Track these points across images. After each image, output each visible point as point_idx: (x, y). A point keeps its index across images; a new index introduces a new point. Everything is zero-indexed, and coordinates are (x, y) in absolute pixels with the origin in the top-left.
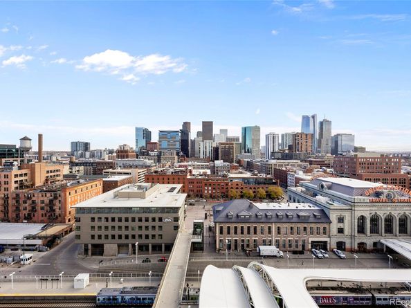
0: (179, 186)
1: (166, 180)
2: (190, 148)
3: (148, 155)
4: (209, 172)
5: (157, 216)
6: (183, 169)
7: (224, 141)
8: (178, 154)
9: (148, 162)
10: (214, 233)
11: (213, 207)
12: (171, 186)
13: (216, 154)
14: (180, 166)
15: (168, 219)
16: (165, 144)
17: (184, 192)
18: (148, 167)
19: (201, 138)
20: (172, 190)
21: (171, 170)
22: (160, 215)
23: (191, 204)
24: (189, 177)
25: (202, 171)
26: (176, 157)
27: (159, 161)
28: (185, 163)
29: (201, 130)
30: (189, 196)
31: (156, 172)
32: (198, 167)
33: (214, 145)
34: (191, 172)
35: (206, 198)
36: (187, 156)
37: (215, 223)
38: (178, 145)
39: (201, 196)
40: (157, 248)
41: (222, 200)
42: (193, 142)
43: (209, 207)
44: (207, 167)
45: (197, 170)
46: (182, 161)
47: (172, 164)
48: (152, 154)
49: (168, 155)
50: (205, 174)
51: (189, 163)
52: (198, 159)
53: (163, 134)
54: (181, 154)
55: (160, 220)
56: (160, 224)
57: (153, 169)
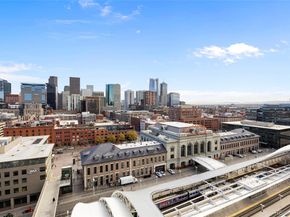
0: (46, 137)
1: (30, 132)
2: (57, 101)
3: (7, 107)
4: (76, 122)
5: (19, 169)
6: (50, 121)
7: (90, 95)
8: (43, 107)
9: (7, 115)
10: (82, 175)
11: (81, 153)
12: (36, 138)
13: (83, 106)
14: (46, 118)
15: (33, 170)
16: (28, 97)
17: (51, 142)
18: (7, 120)
19: (68, 92)
20: (38, 141)
21: (36, 122)
22: (24, 168)
23: (58, 153)
24: (56, 128)
25: (69, 122)
26: (42, 110)
27: (21, 113)
28: (52, 115)
29: (68, 84)
30: (56, 146)
31: (17, 125)
32: (66, 118)
33: (81, 98)
34: (58, 123)
35: (74, 145)
36: (54, 108)
37: (83, 166)
38: (44, 98)
39: (69, 145)
40: (20, 201)
41: (89, 146)
42: (60, 96)
43: (77, 153)
44: (75, 118)
45: (64, 122)
46: (48, 113)
47: (37, 116)
48: (13, 106)
49: (32, 107)
50: (73, 124)
51: (55, 115)
52: (66, 111)
53: (25, 87)
54: (48, 106)
55: (24, 172)
56: (24, 176)
57: (14, 122)
